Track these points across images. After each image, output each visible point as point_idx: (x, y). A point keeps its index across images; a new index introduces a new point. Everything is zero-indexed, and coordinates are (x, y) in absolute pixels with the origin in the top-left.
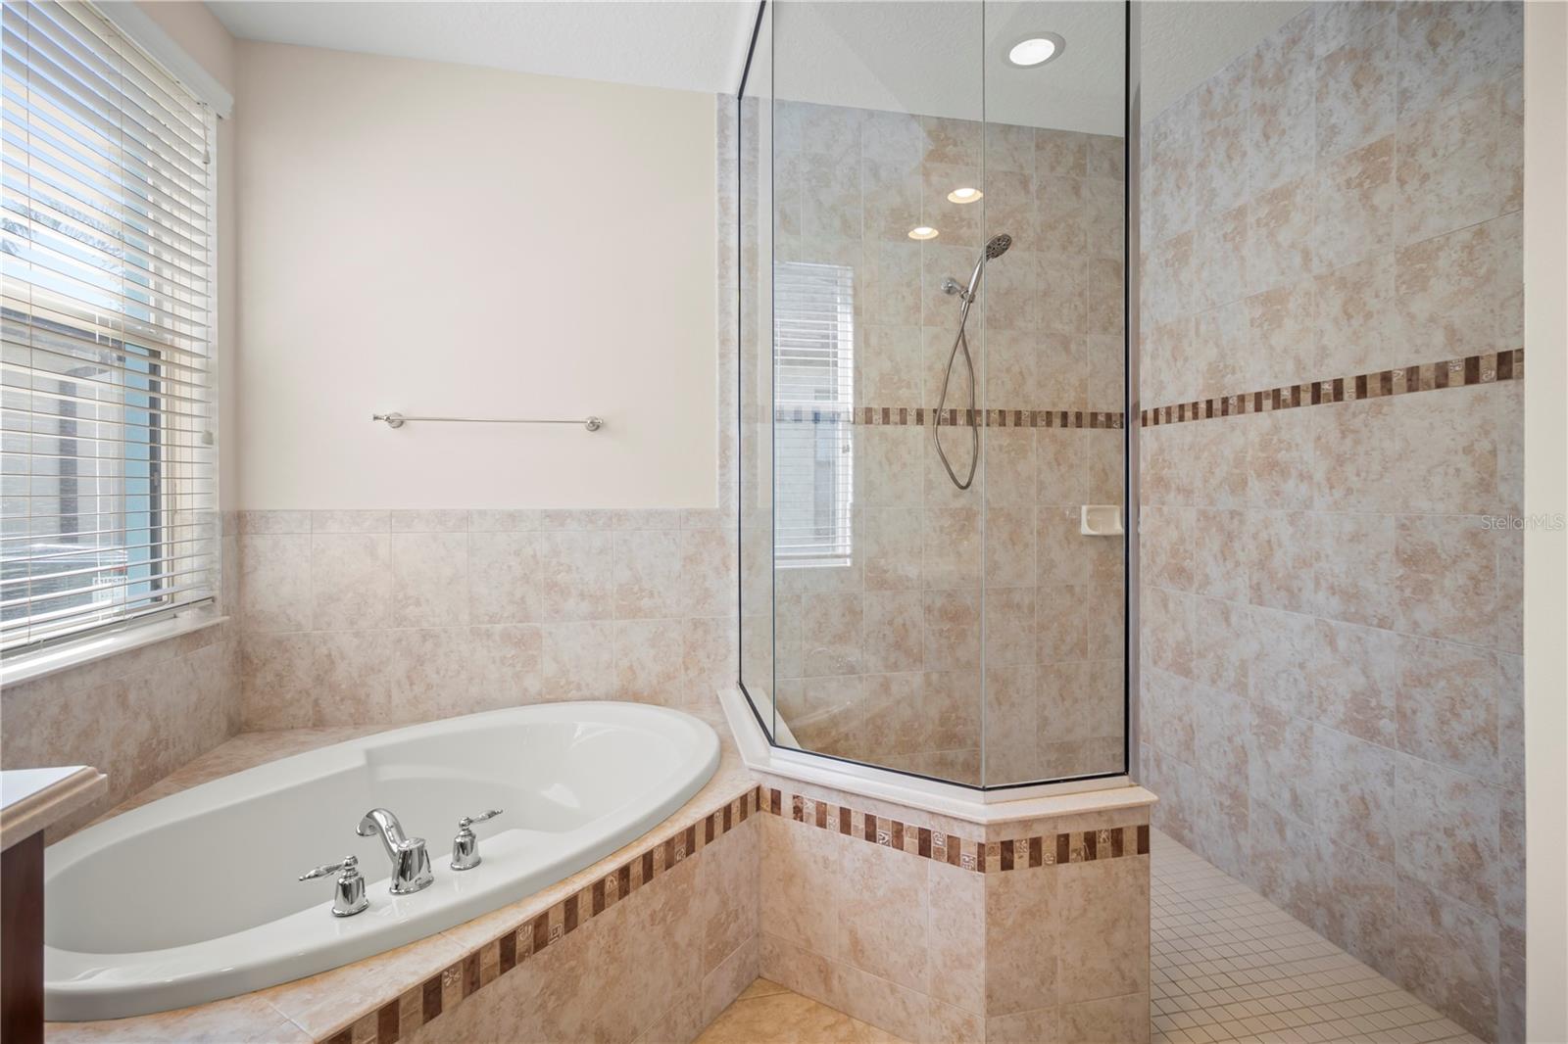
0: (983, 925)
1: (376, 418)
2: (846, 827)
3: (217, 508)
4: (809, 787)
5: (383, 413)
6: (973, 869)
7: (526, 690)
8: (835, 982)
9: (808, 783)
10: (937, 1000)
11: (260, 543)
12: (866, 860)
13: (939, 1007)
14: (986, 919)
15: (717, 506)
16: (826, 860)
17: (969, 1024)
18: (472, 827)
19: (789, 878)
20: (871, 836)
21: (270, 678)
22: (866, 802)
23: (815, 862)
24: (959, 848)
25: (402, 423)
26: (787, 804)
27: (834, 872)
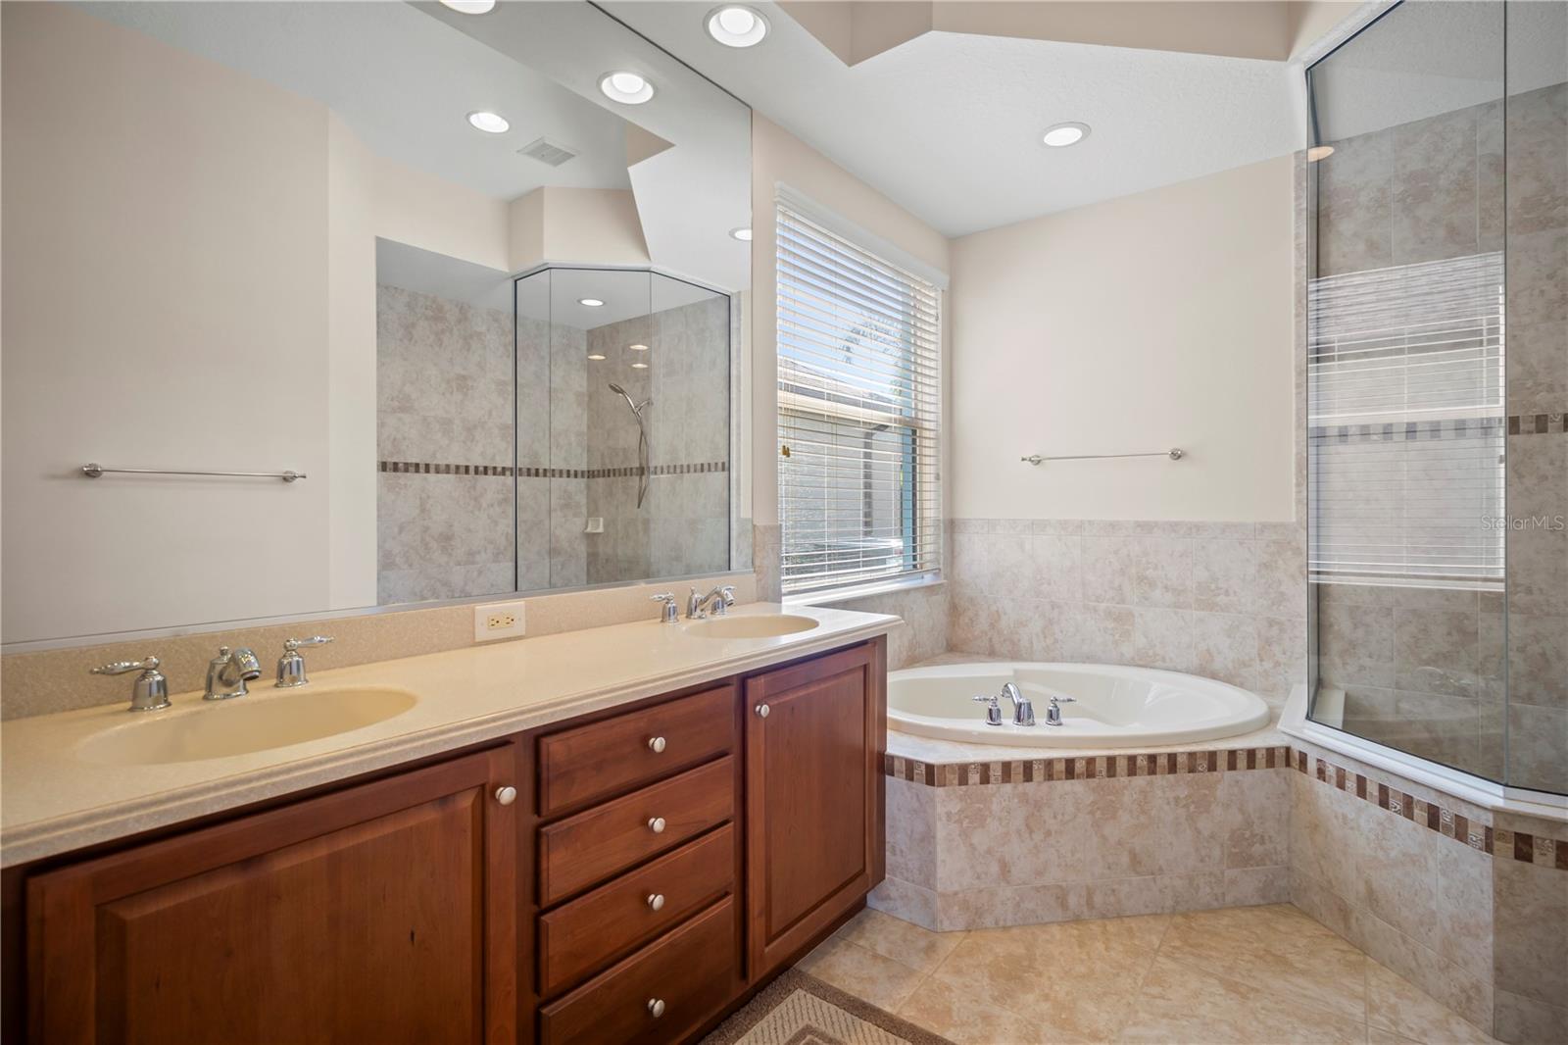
0: (1491, 902)
1: (1023, 460)
2: (1362, 792)
3: (941, 517)
4: (1331, 754)
5: (1027, 455)
6: (1480, 849)
7: (1122, 654)
8: (1353, 921)
9: (1329, 750)
10: (1445, 959)
11: (962, 539)
12: (1380, 824)
13: (1448, 967)
14: (1494, 898)
15: (1294, 520)
16: (1345, 817)
17: (1478, 988)
18: (1058, 703)
19: (1315, 827)
20: (1384, 803)
21: (967, 620)
22: (1379, 772)
23: (1336, 817)
24: (1467, 827)
25: (1039, 461)
26: (1312, 765)
27: (1352, 828)
